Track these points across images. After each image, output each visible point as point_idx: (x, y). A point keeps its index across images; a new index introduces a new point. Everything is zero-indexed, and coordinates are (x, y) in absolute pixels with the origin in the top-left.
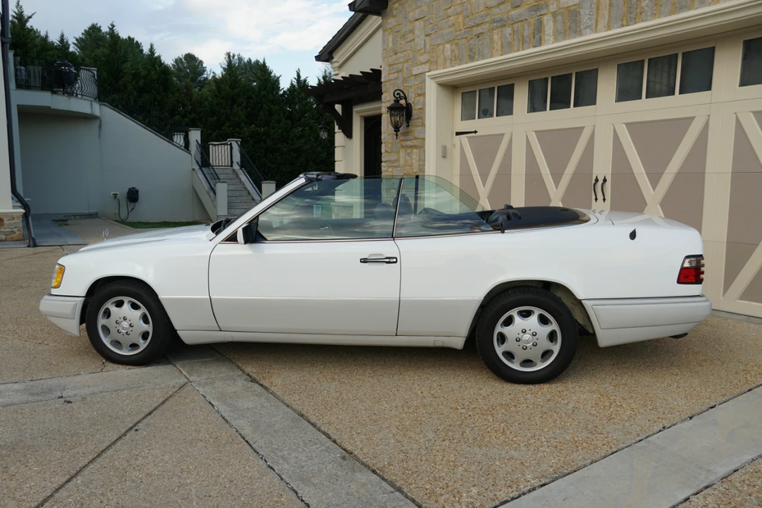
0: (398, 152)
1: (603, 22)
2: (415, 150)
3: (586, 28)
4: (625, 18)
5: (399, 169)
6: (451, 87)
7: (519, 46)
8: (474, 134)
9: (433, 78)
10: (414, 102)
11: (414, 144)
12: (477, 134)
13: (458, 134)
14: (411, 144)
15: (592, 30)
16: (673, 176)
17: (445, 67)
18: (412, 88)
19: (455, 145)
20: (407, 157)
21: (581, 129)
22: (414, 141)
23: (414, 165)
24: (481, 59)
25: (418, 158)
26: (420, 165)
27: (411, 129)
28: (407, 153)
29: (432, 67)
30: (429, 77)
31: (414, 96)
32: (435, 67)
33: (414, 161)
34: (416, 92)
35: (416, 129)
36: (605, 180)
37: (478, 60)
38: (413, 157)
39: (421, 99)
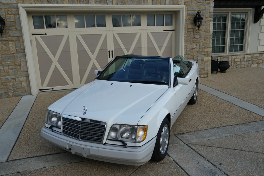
1: (115, 2)
2: (10, 42)
3: (109, 2)
4: (122, 2)
6: (29, 13)
7: (78, 2)
8: (45, 35)
9: (23, 7)
10: (5, 17)
12: (47, 35)
13: (33, 34)
14: (8, 39)
15: (111, 3)
16: (133, 49)
17: (30, 3)
18: (2, 10)
19: (32, 39)
20: (3, 46)
21: (101, 35)
22: (9, 38)
23: (10, 50)
24: (56, 4)
25: (14, 46)
26: (16, 50)
27: (5, 31)
28: (4, 44)
29: (19, 1)
30: (21, 6)
31: (5, 14)
32: (22, 2)
33: (11, 48)
34: (6, 12)
35: (10, 32)
36: (112, 51)
37: (54, 4)
38: (10, 46)
39: (13, 17)
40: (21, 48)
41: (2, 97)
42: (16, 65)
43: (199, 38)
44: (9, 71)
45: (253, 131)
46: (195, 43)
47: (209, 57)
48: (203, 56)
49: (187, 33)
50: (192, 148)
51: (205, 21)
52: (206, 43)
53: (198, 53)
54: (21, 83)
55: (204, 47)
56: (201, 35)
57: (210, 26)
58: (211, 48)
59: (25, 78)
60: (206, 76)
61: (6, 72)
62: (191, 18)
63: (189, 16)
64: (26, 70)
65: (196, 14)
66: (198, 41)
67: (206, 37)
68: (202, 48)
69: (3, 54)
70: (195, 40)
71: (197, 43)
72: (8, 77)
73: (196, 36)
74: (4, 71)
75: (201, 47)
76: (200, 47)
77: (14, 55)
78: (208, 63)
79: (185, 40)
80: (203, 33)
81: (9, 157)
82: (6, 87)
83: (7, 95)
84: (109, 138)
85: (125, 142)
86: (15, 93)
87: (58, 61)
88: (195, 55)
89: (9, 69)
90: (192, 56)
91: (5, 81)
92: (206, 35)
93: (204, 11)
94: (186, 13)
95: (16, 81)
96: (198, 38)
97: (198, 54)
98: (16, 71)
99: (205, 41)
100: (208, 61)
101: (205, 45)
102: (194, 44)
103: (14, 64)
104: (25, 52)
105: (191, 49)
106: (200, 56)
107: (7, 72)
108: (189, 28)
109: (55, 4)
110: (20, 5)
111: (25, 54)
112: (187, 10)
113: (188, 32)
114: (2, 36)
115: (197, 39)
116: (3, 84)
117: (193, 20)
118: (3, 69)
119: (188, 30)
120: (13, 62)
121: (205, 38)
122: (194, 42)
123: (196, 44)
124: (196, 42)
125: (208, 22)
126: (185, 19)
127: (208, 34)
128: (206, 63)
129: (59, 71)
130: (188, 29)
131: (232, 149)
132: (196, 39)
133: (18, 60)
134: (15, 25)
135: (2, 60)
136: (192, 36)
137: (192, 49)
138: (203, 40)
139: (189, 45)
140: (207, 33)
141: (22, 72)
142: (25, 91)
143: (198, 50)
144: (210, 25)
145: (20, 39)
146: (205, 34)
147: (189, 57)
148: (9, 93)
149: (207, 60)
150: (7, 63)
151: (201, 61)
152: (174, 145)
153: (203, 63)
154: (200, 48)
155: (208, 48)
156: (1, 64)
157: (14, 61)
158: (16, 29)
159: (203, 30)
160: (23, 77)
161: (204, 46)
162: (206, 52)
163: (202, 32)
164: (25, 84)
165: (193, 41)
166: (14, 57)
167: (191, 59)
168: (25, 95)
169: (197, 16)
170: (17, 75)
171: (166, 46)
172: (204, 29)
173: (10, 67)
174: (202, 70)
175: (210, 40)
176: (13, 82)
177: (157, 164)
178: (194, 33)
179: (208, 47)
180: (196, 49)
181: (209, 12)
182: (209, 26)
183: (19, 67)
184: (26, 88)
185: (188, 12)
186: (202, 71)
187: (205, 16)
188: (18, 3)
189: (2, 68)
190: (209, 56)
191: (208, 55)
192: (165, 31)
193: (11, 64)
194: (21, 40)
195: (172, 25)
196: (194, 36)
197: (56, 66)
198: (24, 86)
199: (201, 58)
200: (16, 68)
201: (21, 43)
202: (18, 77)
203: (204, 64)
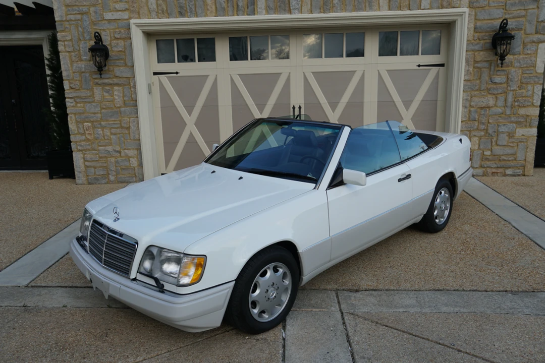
0: (92, 89)
1: (306, 7)
2: (116, 88)
3: (295, 9)
4: (322, 8)
5: (94, 104)
6: (149, 35)
7: (233, 12)
8: (175, 75)
9: (138, 25)
10: (110, 44)
11: (115, 82)
12: (178, 75)
13: (155, 74)
14: (111, 82)
15: (299, 11)
16: (345, 104)
17: (149, 17)
18: (105, 31)
19: (153, 83)
20: (104, 93)
21: (278, 75)
22: (115, 79)
23: (116, 101)
24: (194, 17)
25: (121, 95)
26: (124, 101)
27: (108, 68)
28: (105, 90)
29: (132, 16)
30: (134, 24)
31: (109, 39)
32: (137, 16)
33: (117, 97)
34: (112, 35)
35: (116, 69)
36: (300, 108)
37: (190, 17)
38: (115, 93)
39: (121, 43)
40: (131, 96)
41: (99, 182)
42: (122, 127)
43: (504, 83)
44: (111, 137)
45: (528, 313)
46: (494, 94)
47: (529, 129)
48: (515, 125)
49: (473, 71)
50: (344, 323)
51: (524, 43)
52: (524, 95)
53: (499, 118)
54: (129, 160)
55: (516, 104)
56: (510, 76)
57: (538, 55)
58: (536, 106)
59: (136, 151)
60: (521, 173)
61: (106, 140)
62: (486, 38)
63: (480, 32)
64: (137, 137)
65: (498, 27)
66: (500, 91)
67: (524, 81)
68: (512, 108)
69: (104, 107)
70: (495, 89)
71: (498, 94)
72: (110, 148)
73: (497, 79)
74: (104, 137)
75: (509, 104)
76: (506, 103)
77: (120, 111)
78: (525, 144)
79: (467, 87)
80: (515, 71)
81: (33, 280)
82: (105, 165)
83: (107, 180)
84: (142, 270)
85: (162, 282)
86: (119, 176)
87: (195, 124)
88: (490, 121)
89: (112, 134)
90: (483, 124)
91: (104, 155)
92: (525, 75)
93: (521, 19)
94: (472, 25)
95: (121, 155)
96: (501, 83)
97: (501, 121)
98: (123, 139)
99: (520, 91)
100: (526, 139)
101: (520, 99)
102: (489, 96)
103: (119, 126)
104: (137, 106)
105: (482, 108)
106: (504, 125)
107: (108, 139)
108: (478, 59)
109: (192, 17)
110: (132, 21)
111: (137, 109)
112: (476, 19)
113: (475, 70)
114: (101, 77)
115: (498, 86)
116: (102, 159)
117: (489, 41)
118: (103, 133)
119: (476, 65)
120: (118, 122)
121: (521, 83)
122: (490, 92)
123: (497, 97)
124: (495, 92)
125: (534, 44)
126: (467, 41)
127: (531, 73)
128: (521, 142)
129: (197, 142)
130: (476, 62)
131: (432, 341)
132: (495, 86)
133: (126, 118)
134: (124, 57)
135: (101, 117)
136: (485, 77)
137: (484, 107)
138: (514, 88)
139: (476, 99)
140: (527, 72)
141: (131, 139)
142: (135, 174)
143: (500, 110)
144: (539, 51)
145: (129, 83)
146: (523, 73)
147: (475, 127)
148: (110, 176)
149: (523, 135)
150: (109, 124)
151: (507, 138)
152: (314, 310)
153: (514, 142)
154: (505, 106)
155: (528, 106)
156: (100, 124)
157: (120, 121)
158: (126, 65)
159: (517, 64)
160: (133, 149)
161: (518, 101)
162: (522, 116)
163: (513, 70)
164: (134, 162)
165: (489, 90)
166: (121, 113)
167: (481, 130)
168: (135, 182)
169: (499, 31)
170: (124, 145)
171: (421, 100)
172: (520, 62)
173: (113, 131)
174: (510, 159)
175: (535, 87)
176: (116, 157)
177: (247, 338)
178: (491, 73)
179: (529, 104)
180: (494, 110)
181: (536, 20)
182: (535, 55)
183: (126, 132)
184: (136, 168)
185: (478, 24)
186: (509, 161)
187: (525, 30)
188: (130, 18)
189: (101, 132)
190: (530, 126)
191: (528, 124)
192: (421, 68)
193: (116, 126)
194: (132, 84)
195: (439, 54)
196: (491, 79)
197: (191, 133)
198: (134, 166)
199: (507, 130)
200: (122, 133)
201: (132, 89)
202: (125, 149)
203: (516, 144)
